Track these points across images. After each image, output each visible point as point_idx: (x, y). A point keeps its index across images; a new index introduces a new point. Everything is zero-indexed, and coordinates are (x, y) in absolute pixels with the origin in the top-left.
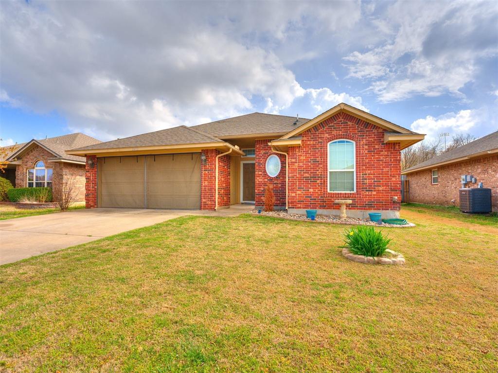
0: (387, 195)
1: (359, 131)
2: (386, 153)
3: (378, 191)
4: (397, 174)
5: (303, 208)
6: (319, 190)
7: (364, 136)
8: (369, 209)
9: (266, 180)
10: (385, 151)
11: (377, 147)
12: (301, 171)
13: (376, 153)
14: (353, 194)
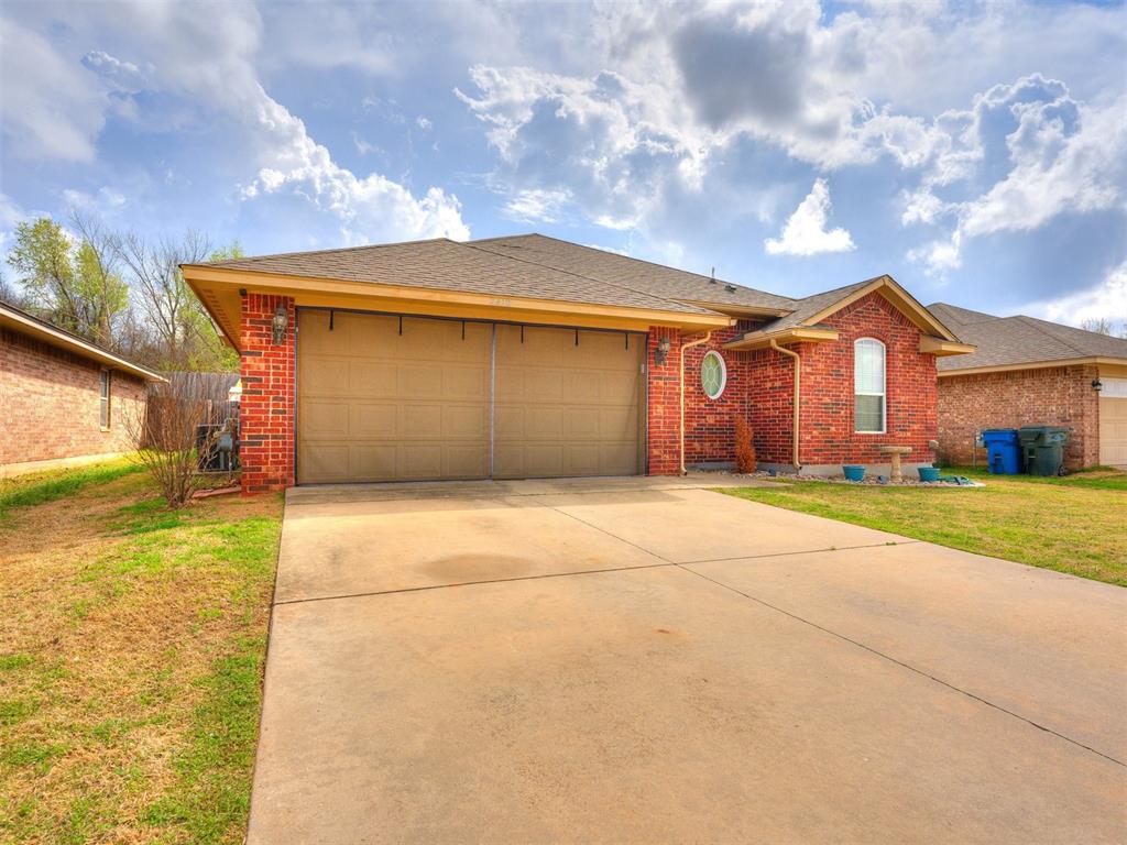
0: (922, 438)
1: (893, 328)
2: (922, 369)
3: (913, 430)
5: (822, 463)
6: (844, 429)
7: (897, 336)
9: (702, 405)
10: (921, 366)
11: (912, 357)
12: (819, 391)
13: (912, 368)
14: (883, 436)
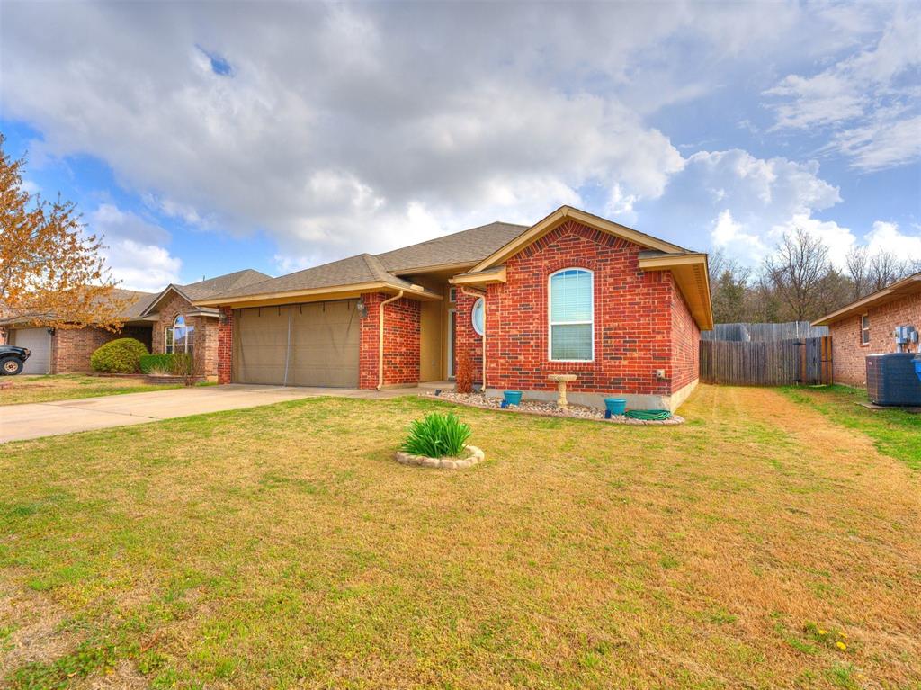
0: (647, 367)
1: (600, 253)
2: (645, 290)
3: (632, 358)
4: (664, 328)
6: (534, 358)
7: (607, 260)
8: (616, 392)
9: (472, 341)
10: (644, 287)
11: (629, 279)
12: (505, 324)
13: (629, 291)
14: (589, 364)
